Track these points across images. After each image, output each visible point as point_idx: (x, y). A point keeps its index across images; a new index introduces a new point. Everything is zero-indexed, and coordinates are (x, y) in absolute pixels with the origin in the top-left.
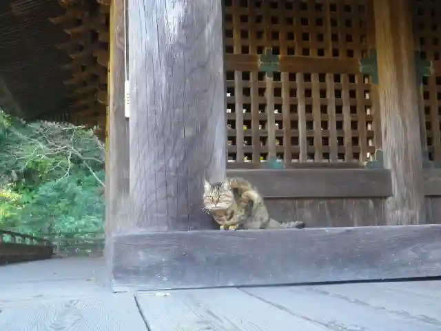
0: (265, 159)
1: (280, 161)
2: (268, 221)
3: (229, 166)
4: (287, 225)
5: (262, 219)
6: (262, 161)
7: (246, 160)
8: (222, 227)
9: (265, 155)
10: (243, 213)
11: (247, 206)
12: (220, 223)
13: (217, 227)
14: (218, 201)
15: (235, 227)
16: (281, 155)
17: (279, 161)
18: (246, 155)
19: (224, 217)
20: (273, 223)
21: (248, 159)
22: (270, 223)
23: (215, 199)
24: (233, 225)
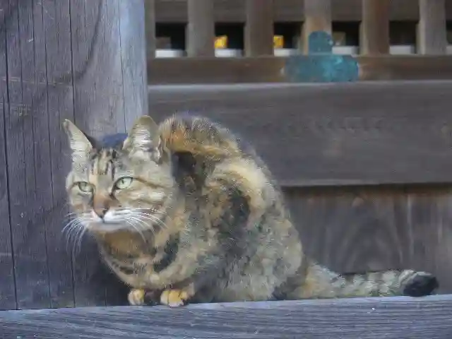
0: (288, 44)
1: (348, 50)
2: (304, 270)
3: (157, 71)
4: (370, 285)
5: (279, 264)
6: (281, 52)
7: (222, 50)
8: (136, 295)
9: (290, 32)
10: (211, 243)
11: (225, 217)
12: (129, 279)
13: (119, 294)
14: (111, 202)
15: (185, 295)
16: (348, 31)
17: (342, 50)
18: (220, 29)
19: (142, 261)
20: (321, 277)
21: (229, 45)
22: (310, 279)
23: (103, 193)
24: (176, 286)
